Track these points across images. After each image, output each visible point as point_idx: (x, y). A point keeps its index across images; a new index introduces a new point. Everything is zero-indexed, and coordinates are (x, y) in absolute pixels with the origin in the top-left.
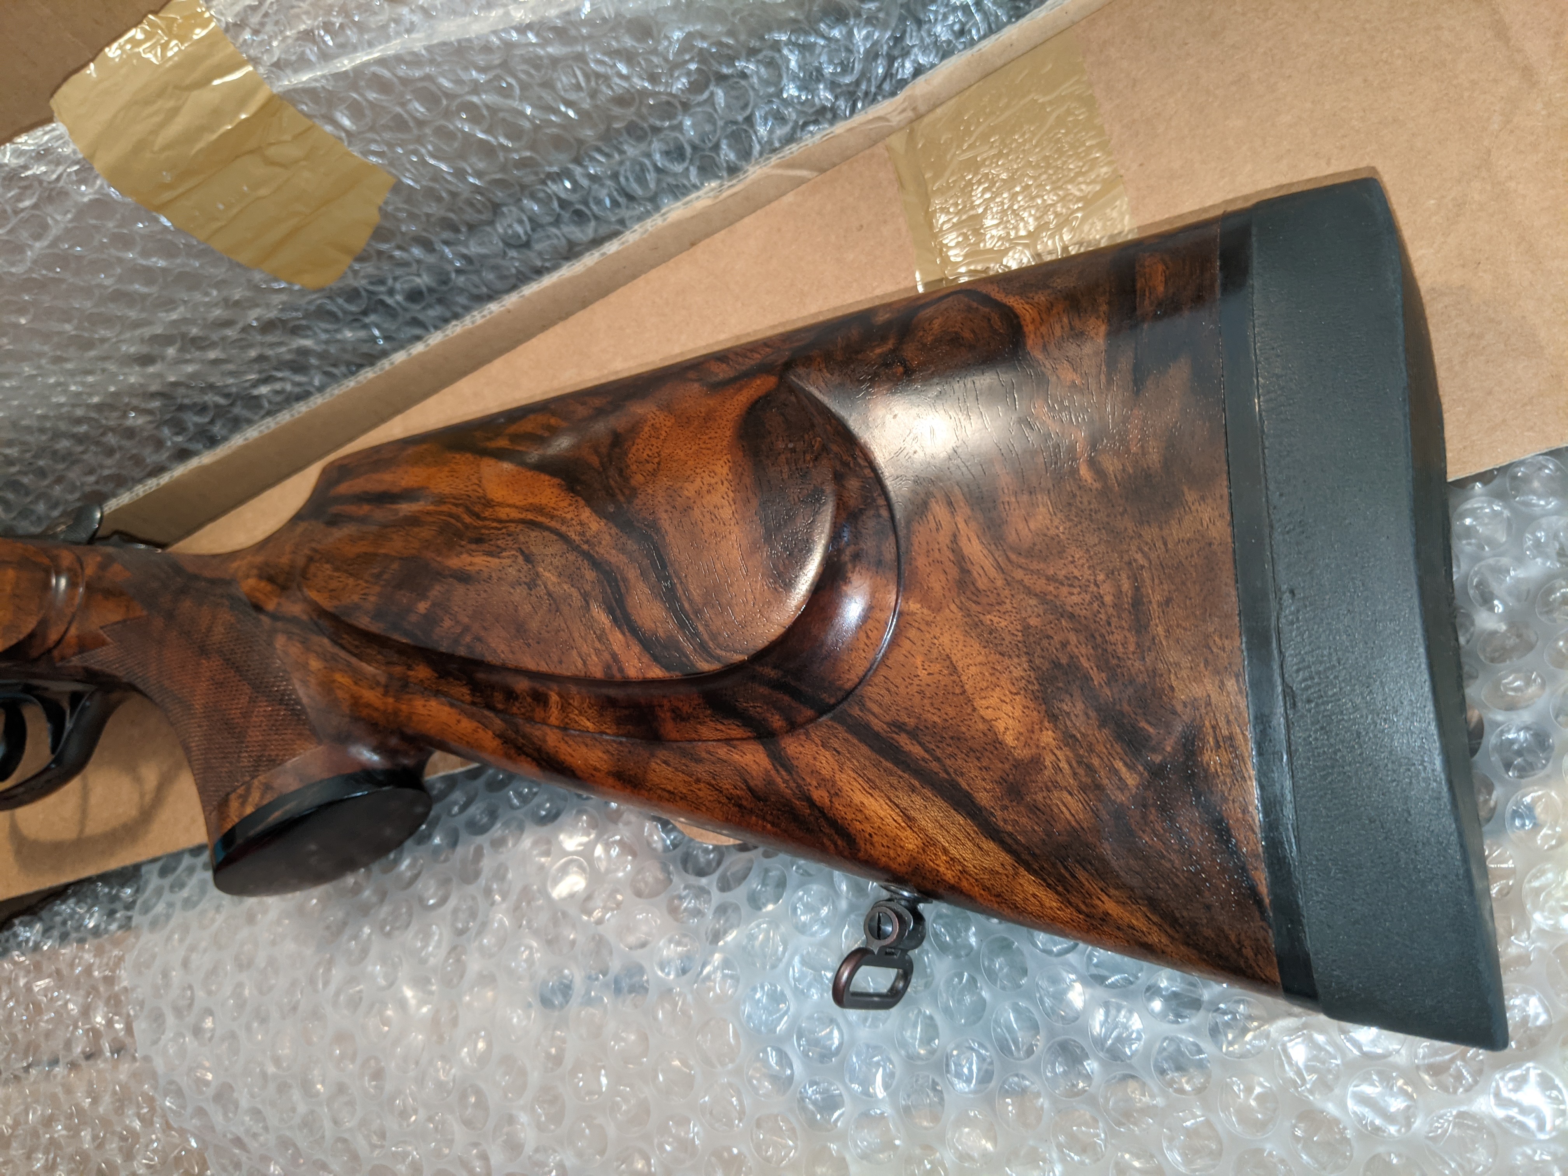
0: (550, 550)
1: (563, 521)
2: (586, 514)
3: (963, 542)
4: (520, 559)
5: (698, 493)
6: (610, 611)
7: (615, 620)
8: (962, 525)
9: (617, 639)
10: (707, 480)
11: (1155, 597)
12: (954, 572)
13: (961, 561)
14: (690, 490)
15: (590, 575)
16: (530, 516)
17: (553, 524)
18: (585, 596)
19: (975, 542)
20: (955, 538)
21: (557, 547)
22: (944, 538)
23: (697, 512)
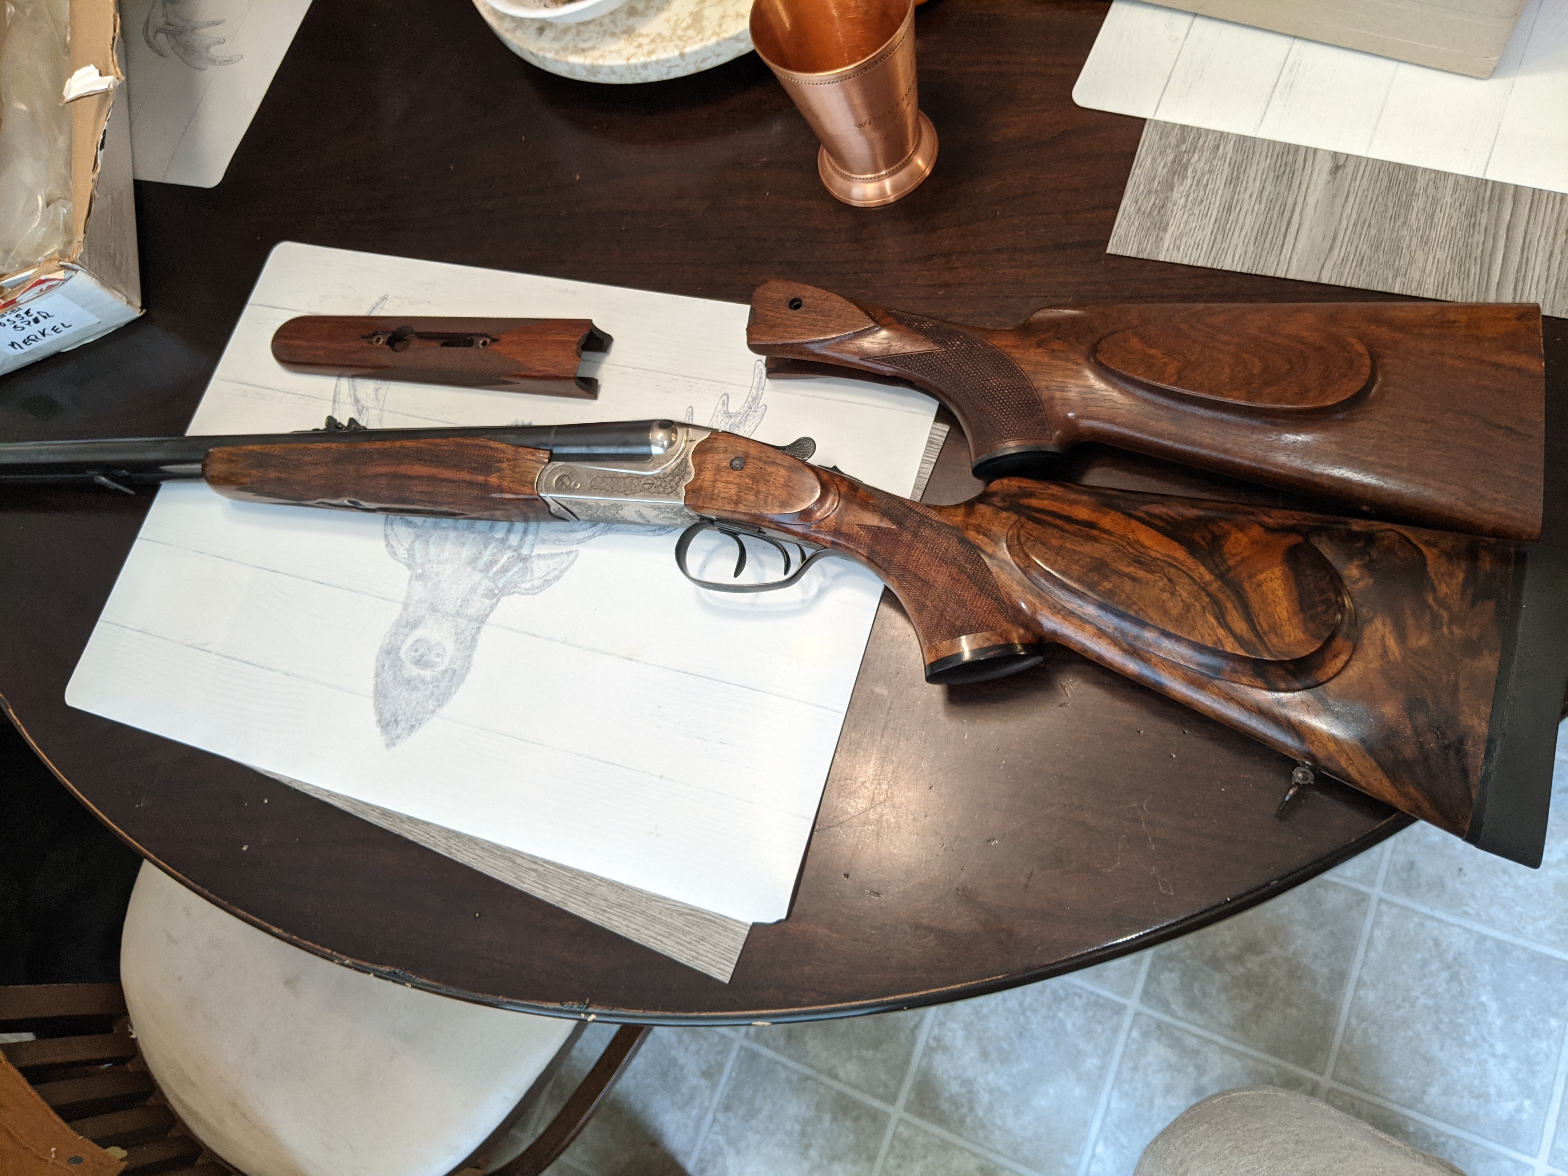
0: (1183, 581)
1: (1189, 569)
2: (1202, 569)
3: (1386, 639)
4: (1165, 580)
5: (1265, 579)
6: (1217, 618)
7: (1220, 623)
8: (1387, 633)
9: (1221, 632)
10: (1270, 575)
11: (1463, 684)
12: (1380, 651)
13: (1384, 647)
14: (1261, 577)
15: (1207, 599)
16: (1169, 560)
17: (1183, 568)
18: (1204, 608)
19: (1392, 641)
20: (1383, 637)
21: (1186, 580)
22: (1379, 635)
23: (1264, 588)
